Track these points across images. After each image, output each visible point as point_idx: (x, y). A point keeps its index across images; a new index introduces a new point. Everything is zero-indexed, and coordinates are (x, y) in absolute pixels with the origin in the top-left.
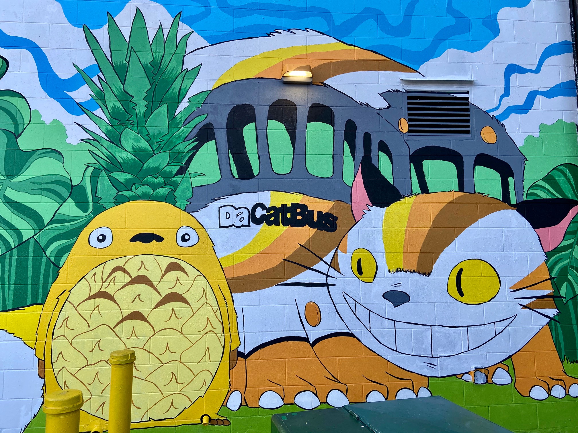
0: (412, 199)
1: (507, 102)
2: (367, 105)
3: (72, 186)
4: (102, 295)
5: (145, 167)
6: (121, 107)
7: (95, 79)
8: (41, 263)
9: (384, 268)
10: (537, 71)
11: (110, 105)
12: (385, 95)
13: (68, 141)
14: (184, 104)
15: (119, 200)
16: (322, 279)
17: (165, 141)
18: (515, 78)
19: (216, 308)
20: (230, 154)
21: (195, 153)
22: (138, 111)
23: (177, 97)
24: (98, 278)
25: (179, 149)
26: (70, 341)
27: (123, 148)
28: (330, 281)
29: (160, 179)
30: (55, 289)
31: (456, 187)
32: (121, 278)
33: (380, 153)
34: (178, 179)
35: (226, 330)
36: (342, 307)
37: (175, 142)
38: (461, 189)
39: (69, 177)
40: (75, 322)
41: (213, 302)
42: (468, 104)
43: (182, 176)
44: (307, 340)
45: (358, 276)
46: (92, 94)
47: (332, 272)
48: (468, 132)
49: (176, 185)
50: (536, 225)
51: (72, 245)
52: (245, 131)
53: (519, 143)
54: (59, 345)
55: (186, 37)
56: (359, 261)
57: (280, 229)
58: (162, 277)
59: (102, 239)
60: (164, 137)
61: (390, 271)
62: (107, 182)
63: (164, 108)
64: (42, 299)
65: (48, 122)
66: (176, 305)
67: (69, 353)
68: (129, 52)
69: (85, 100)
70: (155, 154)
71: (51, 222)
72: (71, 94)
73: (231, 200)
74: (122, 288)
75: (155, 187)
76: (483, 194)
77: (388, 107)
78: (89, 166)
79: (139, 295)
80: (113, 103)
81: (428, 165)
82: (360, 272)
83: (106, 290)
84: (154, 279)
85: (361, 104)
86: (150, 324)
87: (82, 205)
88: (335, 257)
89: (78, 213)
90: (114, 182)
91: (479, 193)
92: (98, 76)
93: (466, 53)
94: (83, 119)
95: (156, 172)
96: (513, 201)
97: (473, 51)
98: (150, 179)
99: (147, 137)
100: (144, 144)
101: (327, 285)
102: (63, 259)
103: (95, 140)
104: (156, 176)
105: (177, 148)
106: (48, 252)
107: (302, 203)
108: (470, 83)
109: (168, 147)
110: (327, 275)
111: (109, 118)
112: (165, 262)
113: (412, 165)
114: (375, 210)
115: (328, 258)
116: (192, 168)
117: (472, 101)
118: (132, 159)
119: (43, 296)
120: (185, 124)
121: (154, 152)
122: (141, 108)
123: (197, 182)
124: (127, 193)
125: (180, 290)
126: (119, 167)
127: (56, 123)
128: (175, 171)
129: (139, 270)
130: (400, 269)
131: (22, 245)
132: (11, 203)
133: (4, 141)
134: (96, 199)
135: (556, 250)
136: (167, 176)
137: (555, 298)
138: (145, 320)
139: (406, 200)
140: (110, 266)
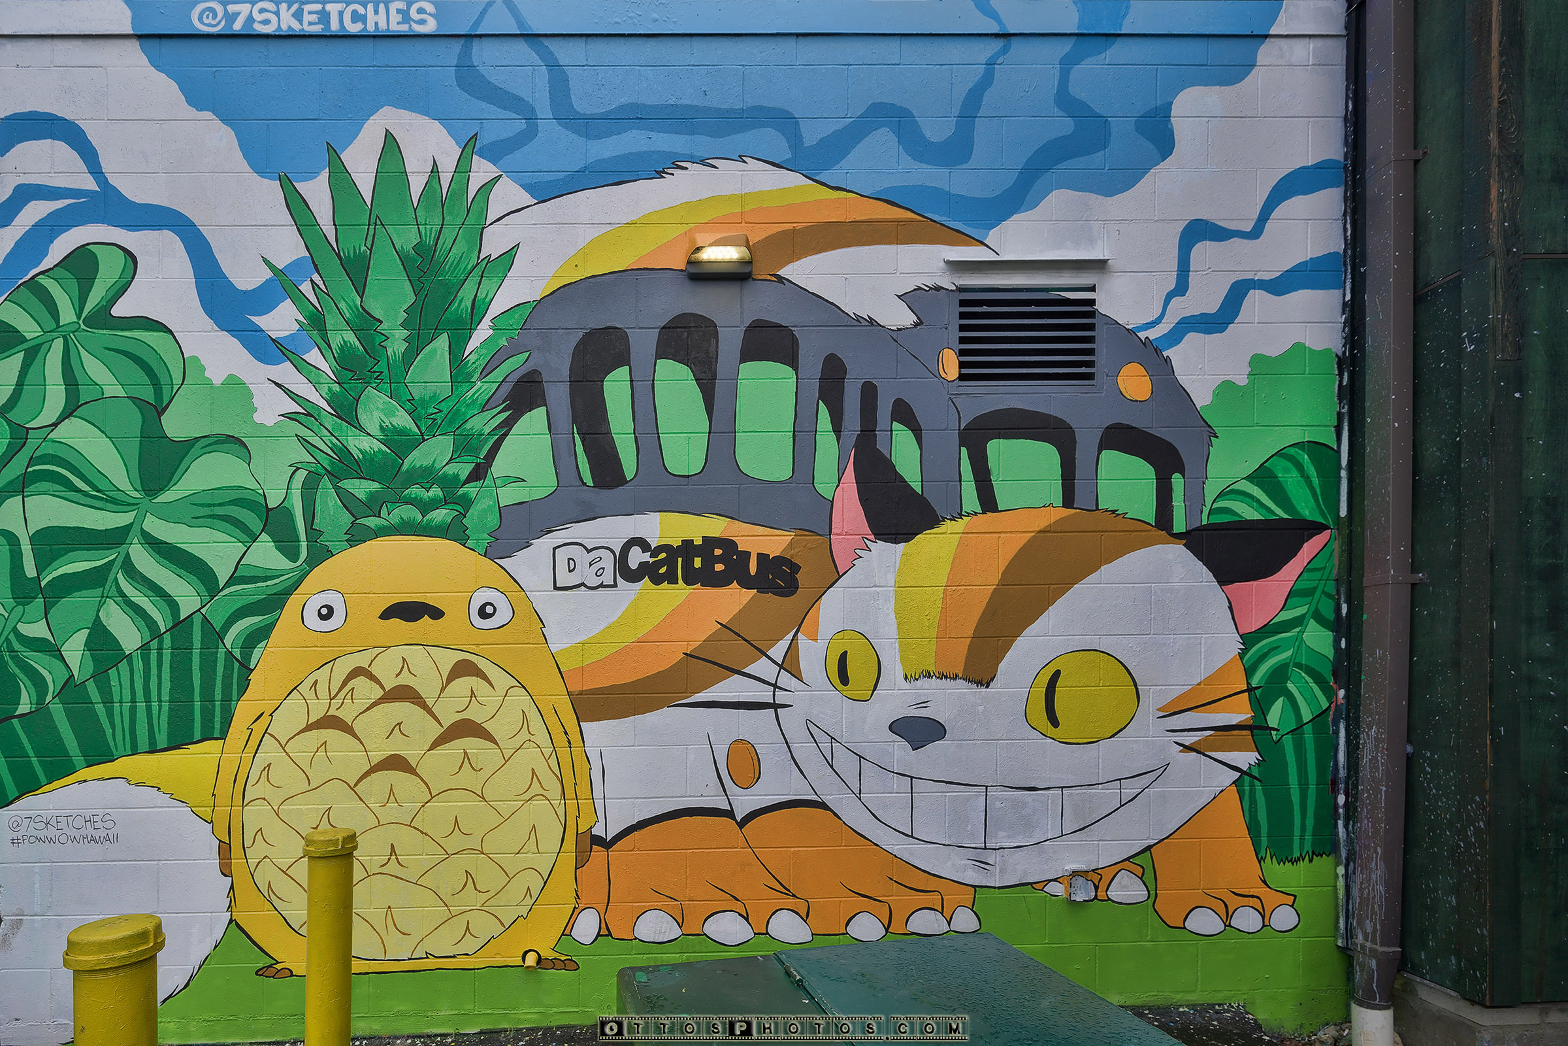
0: (960, 525)
1: (1182, 307)
2: (871, 321)
3: (268, 510)
4: (330, 722)
5: (405, 467)
6: (357, 343)
7: (306, 287)
8: (215, 661)
9: (894, 669)
10: (1256, 233)
11: (336, 340)
12: (912, 298)
13: (258, 418)
14: (483, 332)
15: (356, 536)
16: (765, 695)
17: (445, 411)
18: (1203, 252)
19: (548, 751)
20: (576, 436)
21: (505, 435)
22: (390, 351)
23: (469, 317)
24: (322, 688)
25: (472, 429)
26: (276, 808)
27: (361, 429)
28: (781, 697)
29: (436, 492)
30: (244, 711)
31: (1057, 498)
32: (366, 690)
33: (896, 425)
34: (471, 489)
35: (570, 793)
36: (805, 750)
37: (465, 413)
38: (1068, 500)
39: (261, 491)
40: (284, 772)
41: (542, 738)
42: (1092, 314)
43: (479, 484)
44: (730, 814)
45: (840, 687)
46: (302, 319)
47: (785, 679)
48: (1089, 377)
49: (466, 503)
50: (1224, 578)
51: (273, 625)
52: (606, 385)
53: (1202, 397)
54: (255, 816)
55: (487, 188)
56: (843, 657)
57: (679, 592)
58: (443, 690)
59: (327, 614)
60: (443, 403)
61: (906, 678)
62: (333, 500)
63: (442, 342)
64: (221, 729)
65: (218, 380)
66: (471, 744)
67: (274, 830)
68: (372, 227)
69: (287, 333)
70: (424, 440)
71: (232, 581)
72: (262, 321)
73: (576, 531)
74: (368, 709)
75: (426, 507)
76: (1114, 512)
77: (916, 325)
78: (298, 469)
79: (399, 724)
80: (342, 336)
81: (999, 450)
82: (844, 679)
83: (336, 713)
84: (428, 692)
85: (859, 319)
86: (422, 780)
87: (287, 546)
88: (793, 647)
89: (279, 562)
90: (346, 499)
91: (1106, 510)
92: (312, 281)
93: (1094, 199)
94: (285, 372)
95: (427, 476)
96: (1179, 526)
97: (1109, 193)
98: (415, 491)
99: (408, 406)
100: (402, 420)
101: (775, 706)
102: (257, 653)
103: (309, 415)
104: (428, 485)
105: (468, 426)
106: (229, 639)
107: (724, 536)
108: (1100, 265)
109: (450, 424)
110: (775, 686)
111: (334, 368)
112: (449, 660)
113: (964, 450)
114: (881, 548)
115: (778, 651)
116: (499, 467)
117: (1102, 307)
118: (380, 450)
119: (222, 723)
120: (484, 374)
121: (422, 435)
122: (397, 345)
123: (509, 495)
124: (372, 522)
125: (476, 714)
126: (356, 468)
127: (233, 382)
128: (463, 477)
129: (397, 675)
130: (929, 673)
131: (180, 626)
132: (156, 545)
133: (134, 419)
134: (313, 534)
135: (1267, 630)
136: (450, 484)
137: (1257, 729)
138: (412, 771)
139: (948, 526)
140: (344, 667)
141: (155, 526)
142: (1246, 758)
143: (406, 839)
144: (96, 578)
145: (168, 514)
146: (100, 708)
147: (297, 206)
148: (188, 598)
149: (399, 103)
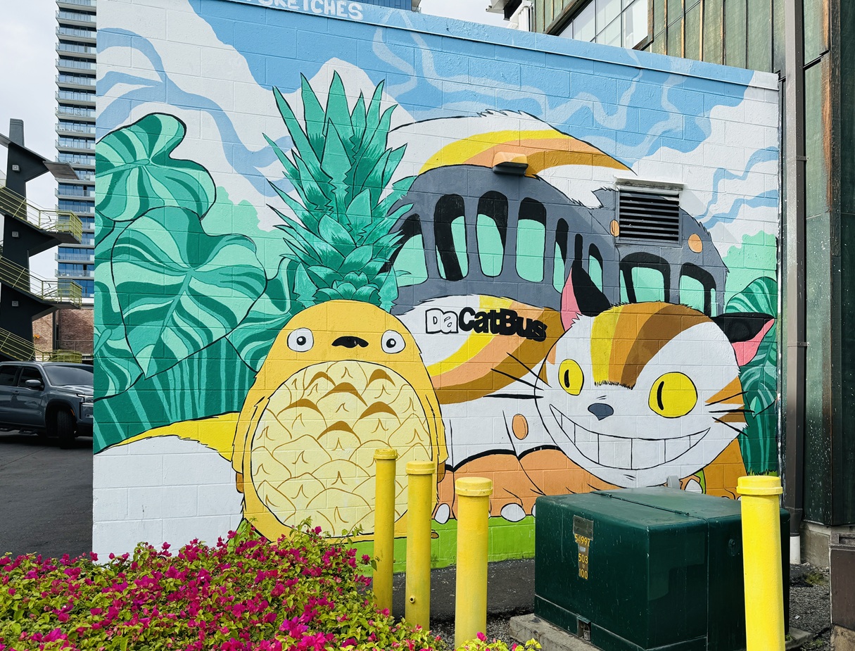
0: (621, 308)
1: (714, 210)
2: (580, 204)
3: (267, 280)
4: (304, 403)
5: (346, 262)
6: (319, 189)
7: (289, 154)
8: (235, 367)
9: (590, 381)
10: (744, 177)
11: (306, 186)
12: (598, 193)
14: (388, 191)
15: (319, 298)
16: (530, 391)
17: (368, 233)
18: (723, 183)
19: (423, 419)
20: (437, 251)
21: (401, 248)
22: (337, 196)
23: (380, 181)
24: (299, 384)
25: (383, 243)
26: (271, 452)
27: (321, 238)
28: (538, 393)
29: (363, 277)
30: (252, 396)
31: (662, 298)
32: (324, 385)
33: (591, 257)
34: (382, 276)
35: (434, 442)
36: (549, 421)
37: (378, 234)
38: (667, 299)
39: (263, 269)
41: (420, 413)
42: (677, 209)
43: (387, 274)
44: (514, 453)
45: (565, 388)
46: (286, 171)
47: (540, 384)
48: (676, 239)
49: (380, 284)
51: (270, 347)
52: (453, 225)
53: (723, 254)
54: (258, 457)
55: (390, 110)
56: (567, 373)
57: (490, 337)
58: (367, 385)
59: (302, 341)
60: (367, 228)
61: (595, 384)
62: (306, 278)
63: (366, 193)
64: (238, 406)
65: (236, 203)
66: (383, 415)
67: (270, 464)
68: (326, 124)
69: (278, 179)
70: (357, 247)
71: (245, 320)
73: (437, 303)
74: (326, 396)
75: (358, 285)
76: (686, 305)
77: (600, 207)
78: (285, 258)
79: (343, 404)
80: (310, 184)
81: (637, 272)
83: (308, 398)
84: (359, 387)
85: (574, 202)
86: (356, 435)
87: (278, 301)
88: (543, 368)
89: (275, 311)
90: (313, 277)
91: (683, 305)
92: (292, 150)
93: (678, 153)
94: (276, 201)
95: (358, 267)
96: (714, 314)
97: (685, 151)
98: (352, 276)
99: (348, 227)
100: (344, 235)
101: (535, 397)
102: (260, 362)
103: (291, 227)
104: (359, 273)
105: (380, 241)
106: (243, 354)
107: (511, 309)
108: (681, 187)
109: (371, 239)
110: (535, 387)
111: (305, 202)
112: (371, 369)
113: (621, 271)
114: (584, 318)
115: (536, 369)
116: (397, 265)
117: (682, 206)
118: (332, 251)
119: (239, 403)
120: (389, 213)
121: (356, 244)
122: (341, 193)
123: (404, 281)
124: (328, 291)
125: (385, 399)
126: (319, 260)
127: (245, 204)
128: (378, 269)
129: (342, 377)
130: (606, 382)
131: (213, 345)
132: (197, 296)
133: (185, 221)
134: (294, 296)
135: (749, 365)
136: (371, 273)
137: (745, 411)
138: (350, 430)
139: (614, 309)
140: (312, 372)
141: (196, 285)
142: (742, 425)
143: (346, 469)
144: (159, 314)
145: (204, 278)
146: (161, 393)
147: (283, 106)
148: (218, 328)
149: (342, 57)
